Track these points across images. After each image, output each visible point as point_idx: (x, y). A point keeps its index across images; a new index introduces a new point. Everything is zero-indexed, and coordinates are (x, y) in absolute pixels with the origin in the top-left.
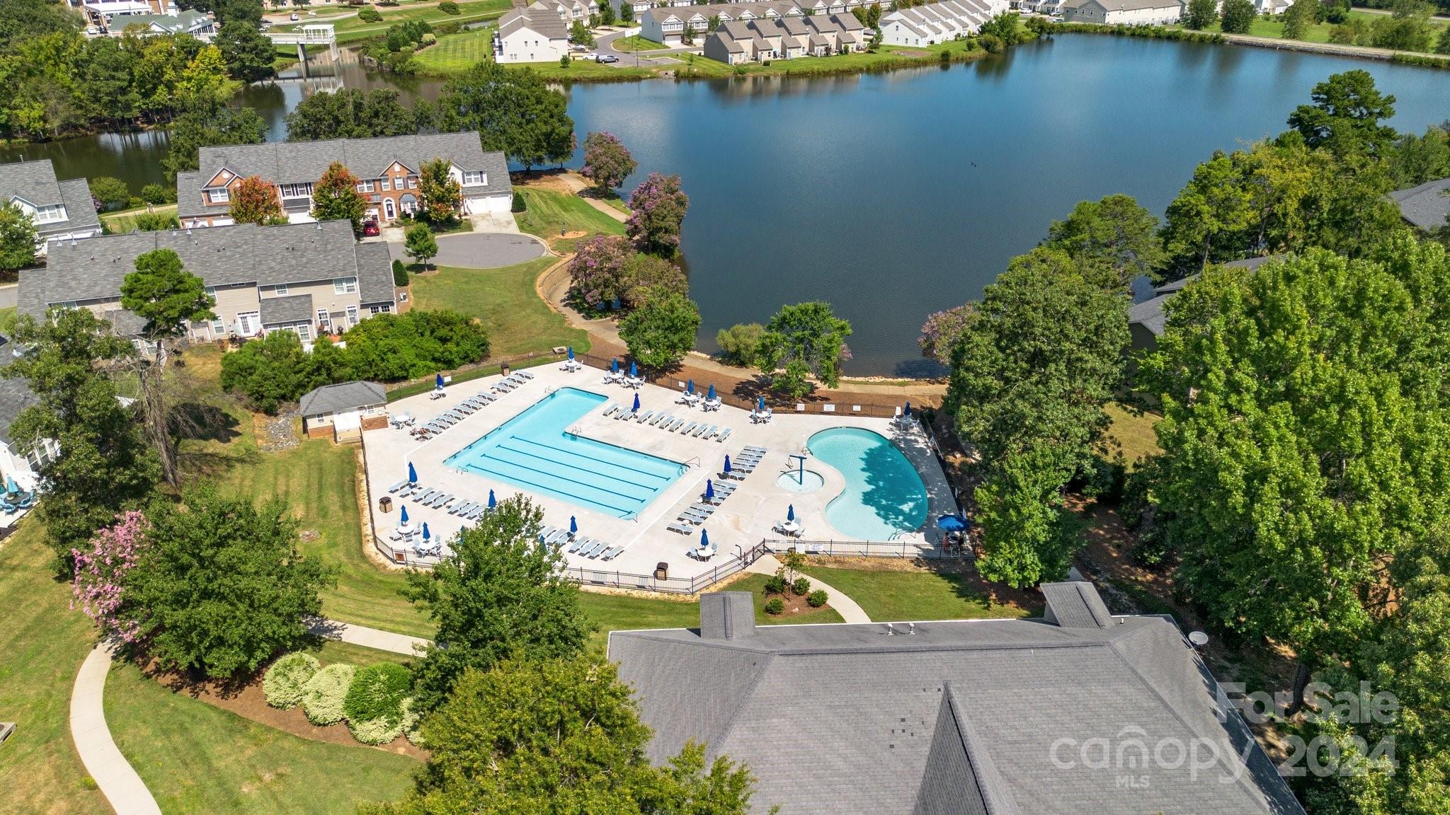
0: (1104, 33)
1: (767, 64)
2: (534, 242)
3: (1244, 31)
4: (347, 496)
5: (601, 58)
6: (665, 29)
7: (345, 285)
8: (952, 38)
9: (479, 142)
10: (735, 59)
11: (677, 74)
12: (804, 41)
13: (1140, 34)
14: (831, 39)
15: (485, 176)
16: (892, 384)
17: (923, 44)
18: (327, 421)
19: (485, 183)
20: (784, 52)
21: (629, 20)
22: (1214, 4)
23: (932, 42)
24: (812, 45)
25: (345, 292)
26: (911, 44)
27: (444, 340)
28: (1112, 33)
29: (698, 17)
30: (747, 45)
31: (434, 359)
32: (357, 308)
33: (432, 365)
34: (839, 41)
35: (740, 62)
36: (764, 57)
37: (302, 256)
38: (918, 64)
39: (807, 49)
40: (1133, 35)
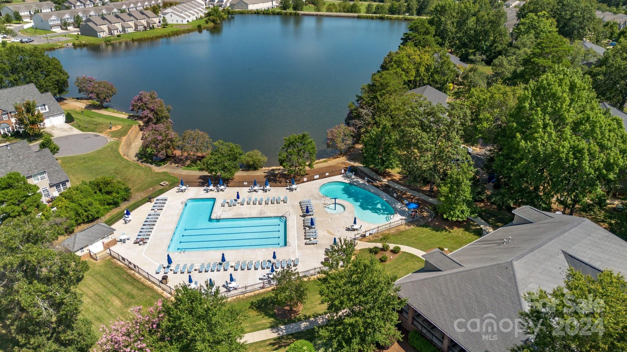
0: (252, 13)
1: (119, 36)
2: (97, 136)
3: (301, 10)
4: (135, 284)
5: (24, 40)
6: (51, 23)
7: (39, 177)
8: (195, 19)
9: (36, 89)
10: (102, 35)
11: (74, 45)
12: (132, 24)
13: (266, 13)
14: (144, 22)
15: (46, 107)
16: (322, 162)
17: (185, 22)
18: (86, 250)
19: (47, 110)
20: (124, 30)
21: (20, 20)
22: (290, 1)
23: (188, 21)
24: (136, 26)
25: (40, 180)
26: (180, 22)
27: (108, 193)
28: (255, 13)
29: (67, 16)
30: (105, 28)
31: (109, 204)
32: (48, 188)
33: (107, 207)
34: (148, 23)
35: (104, 36)
36: (116, 33)
37: (6, 166)
38: (189, 31)
39: (134, 28)
40: (264, 13)
